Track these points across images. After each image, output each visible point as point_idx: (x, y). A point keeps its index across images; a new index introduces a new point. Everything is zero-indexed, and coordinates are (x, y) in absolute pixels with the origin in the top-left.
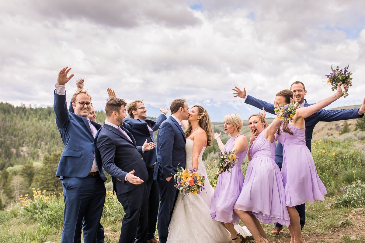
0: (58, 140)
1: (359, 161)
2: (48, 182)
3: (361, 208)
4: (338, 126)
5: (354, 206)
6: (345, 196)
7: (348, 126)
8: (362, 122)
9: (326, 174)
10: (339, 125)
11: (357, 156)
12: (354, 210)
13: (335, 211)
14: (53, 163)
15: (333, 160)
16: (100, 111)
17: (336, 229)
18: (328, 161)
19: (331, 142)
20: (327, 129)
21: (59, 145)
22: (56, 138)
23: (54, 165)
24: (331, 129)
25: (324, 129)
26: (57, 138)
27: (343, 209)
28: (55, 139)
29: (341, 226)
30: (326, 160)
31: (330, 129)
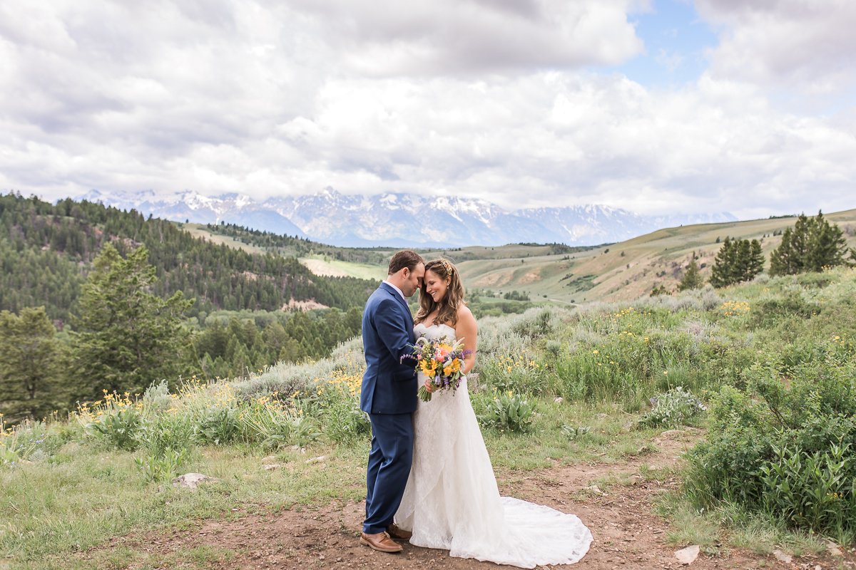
0: (20, 276)
1: (687, 354)
2: (10, 379)
3: (676, 429)
4: (678, 267)
5: (666, 427)
6: (654, 412)
7: (697, 270)
8: (726, 264)
9: (630, 376)
10: (681, 267)
11: (684, 345)
12: (666, 433)
13: (636, 433)
14: (24, 333)
15: (645, 351)
16: (128, 211)
17: (633, 458)
18: (635, 352)
19: (651, 312)
20: (654, 274)
21: (22, 290)
22: (14, 271)
23: (25, 339)
24: (664, 273)
25: (648, 274)
26: (18, 273)
27: (649, 430)
28: (13, 275)
29: (640, 453)
30: (633, 350)
31: (660, 274)
